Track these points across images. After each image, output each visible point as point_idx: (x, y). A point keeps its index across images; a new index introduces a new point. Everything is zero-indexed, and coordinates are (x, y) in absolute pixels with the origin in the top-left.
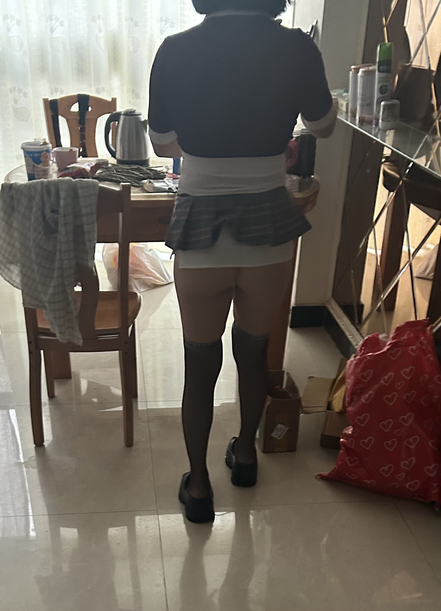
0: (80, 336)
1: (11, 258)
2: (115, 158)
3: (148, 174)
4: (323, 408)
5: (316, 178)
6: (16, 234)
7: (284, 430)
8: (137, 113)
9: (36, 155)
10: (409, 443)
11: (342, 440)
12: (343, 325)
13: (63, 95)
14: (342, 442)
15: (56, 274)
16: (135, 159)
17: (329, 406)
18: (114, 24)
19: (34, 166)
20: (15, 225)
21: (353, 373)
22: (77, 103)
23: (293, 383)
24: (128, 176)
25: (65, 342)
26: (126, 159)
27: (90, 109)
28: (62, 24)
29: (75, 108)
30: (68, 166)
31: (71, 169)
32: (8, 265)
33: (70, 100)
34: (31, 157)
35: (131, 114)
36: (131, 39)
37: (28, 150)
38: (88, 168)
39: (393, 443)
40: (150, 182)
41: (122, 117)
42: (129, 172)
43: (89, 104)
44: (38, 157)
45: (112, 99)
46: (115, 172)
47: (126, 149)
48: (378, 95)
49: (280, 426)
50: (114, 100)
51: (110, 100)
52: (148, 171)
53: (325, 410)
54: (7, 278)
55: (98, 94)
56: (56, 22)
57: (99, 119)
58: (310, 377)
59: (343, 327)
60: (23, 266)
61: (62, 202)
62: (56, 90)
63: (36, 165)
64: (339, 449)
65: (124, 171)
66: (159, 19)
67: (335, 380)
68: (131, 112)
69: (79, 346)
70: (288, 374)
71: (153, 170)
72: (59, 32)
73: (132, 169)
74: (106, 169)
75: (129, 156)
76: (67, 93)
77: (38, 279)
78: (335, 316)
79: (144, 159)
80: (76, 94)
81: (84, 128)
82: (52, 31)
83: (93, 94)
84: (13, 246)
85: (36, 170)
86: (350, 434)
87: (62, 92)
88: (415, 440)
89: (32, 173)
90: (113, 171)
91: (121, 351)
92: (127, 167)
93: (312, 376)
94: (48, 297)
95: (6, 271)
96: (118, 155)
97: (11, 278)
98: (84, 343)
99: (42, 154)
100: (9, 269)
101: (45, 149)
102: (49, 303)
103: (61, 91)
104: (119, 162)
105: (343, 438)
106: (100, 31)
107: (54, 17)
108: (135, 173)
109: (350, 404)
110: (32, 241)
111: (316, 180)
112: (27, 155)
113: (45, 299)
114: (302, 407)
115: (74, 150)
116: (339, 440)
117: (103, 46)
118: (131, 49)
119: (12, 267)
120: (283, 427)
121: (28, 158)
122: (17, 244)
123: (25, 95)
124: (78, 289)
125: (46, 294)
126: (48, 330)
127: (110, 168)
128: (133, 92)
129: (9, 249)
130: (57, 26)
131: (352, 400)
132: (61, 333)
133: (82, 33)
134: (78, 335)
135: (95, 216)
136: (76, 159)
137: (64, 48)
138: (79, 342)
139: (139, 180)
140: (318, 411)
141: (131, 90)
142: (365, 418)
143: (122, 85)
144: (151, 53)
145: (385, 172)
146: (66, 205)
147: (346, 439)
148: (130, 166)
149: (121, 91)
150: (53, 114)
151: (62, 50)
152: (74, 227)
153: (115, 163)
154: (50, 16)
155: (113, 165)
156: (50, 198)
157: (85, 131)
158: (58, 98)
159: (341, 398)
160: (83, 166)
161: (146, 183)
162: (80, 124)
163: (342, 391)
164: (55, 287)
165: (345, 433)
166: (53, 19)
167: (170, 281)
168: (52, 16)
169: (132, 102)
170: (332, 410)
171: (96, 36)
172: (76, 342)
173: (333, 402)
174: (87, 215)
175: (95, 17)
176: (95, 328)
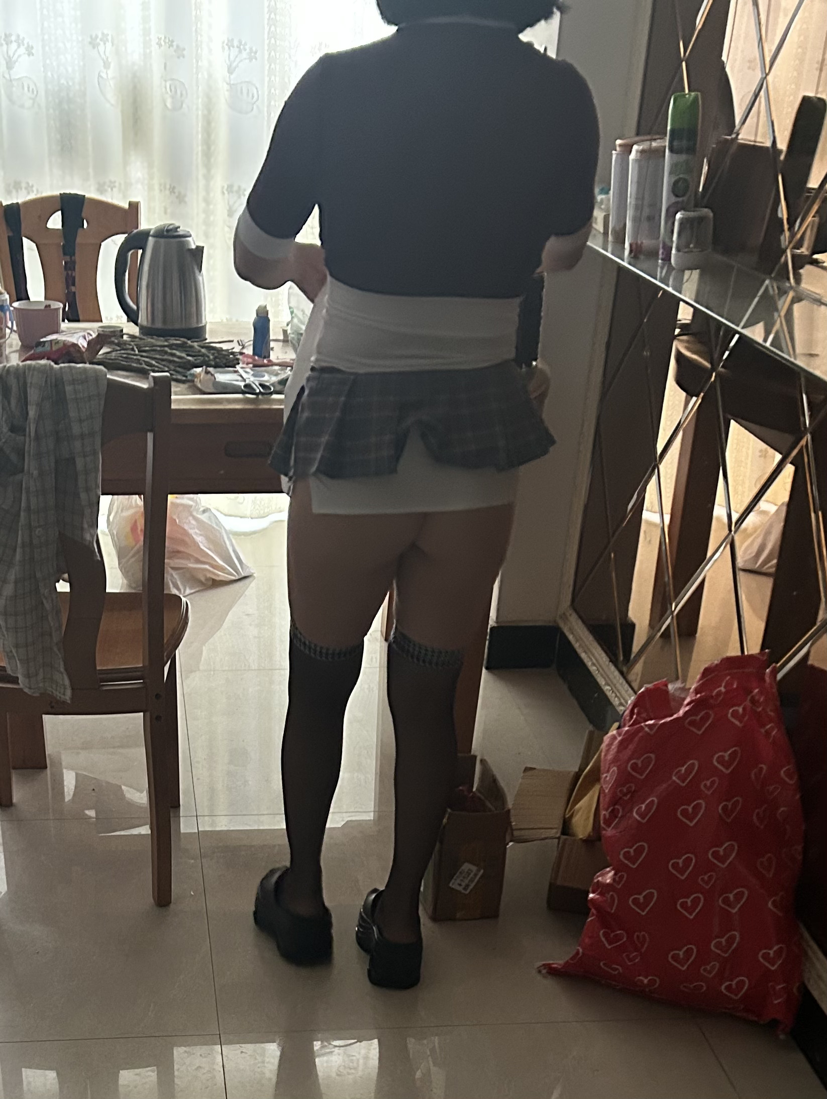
0: (66, 681)
2: (136, 324)
3: (203, 355)
4: (555, 831)
5: (540, 366)
7: (476, 875)
8: (181, 233)
10: (726, 901)
11: (591, 895)
12: (593, 664)
13: (32, 196)
14: (592, 899)
15: (18, 556)
16: (177, 326)
17: (566, 828)
18: (134, 51)
21: (615, 760)
22: (59, 213)
23: (495, 781)
24: (163, 360)
26: (159, 325)
27: (85, 225)
28: (30, 51)
29: (55, 222)
30: (42, 340)
31: (47, 345)
33: (45, 206)
35: (170, 233)
36: (168, 83)
38: (83, 344)
39: (696, 901)
40: (207, 373)
41: (151, 240)
42: (166, 353)
43: (83, 215)
45: (130, 204)
46: (137, 352)
47: (159, 306)
48: (668, 198)
49: (466, 867)
50: (134, 207)
51: (126, 206)
52: (203, 350)
53: (558, 835)
55: (101, 193)
56: (19, 47)
57: (103, 244)
58: (527, 769)
59: (593, 669)
61: (32, 412)
62: (17, 186)
64: (587, 914)
65: (156, 350)
67: (577, 776)
68: (168, 231)
69: (64, 702)
70: (483, 761)
71: (214, 348)
72: (25, 67)
73: (170, 346)
74: (118, 344)
75: (165, 322)
78: (576, 646)
79: (194, 325)
80: (57, 193)
81: (74, 263)
82: (10, 65)
83: (91, 193)
86: (608, 884)
87: (29, 189)
88: (738, 897)
90: (133, 349)
91: (148, 714)
92: (161, 342)
93: (529, 766)
96: (142, 318)
98: (73, 698)
104: (143, 329)
105: (593, 893)
106: (107, 65)
107: (13, 38)
108: (178, 353)
109: (608, 822)
111: (542, 372)
114: (512, 830)
115: (52, 307)
116: (588, 895)
117: (112, 97)
118: (169, 105)
120: (474, 868)
124: (63, 587)
127: (125, 343)
128: (172, 190)
130: (19, 56)
131: (614, 814)
132: (28, 676)
133: (70, 69)
134: (63, 679)
135: (98, 441)
136: (58, 325)
137: (34, 99)
138: (64, 694)
139: (185, 369)
140: (543, 836)
141: (168, 187)
142: (639, 851)
143: (151, 177)
144: (209, 112)
145: (680, 357)
146: (40, 417)
147: (601, 894)
148: (166, 341)
149: (150, 188)
150: (11, 234)
151: (28, 103)
152: (56, 462)
153: (137, 334)
154: (5, 35)
155: (132, 337)
156: (9, 403)
157: (74, 269)
158: (20, 201)
159: (589, 812)
160: (73, 340)
161: (200, 374)
162: (65, 254)
163: (592, 797)
164: (16, 582)
165: (598, 881)
166: (11, 42)
167: (243, 575)
168: (11, 35)
169: (169, 211)
170: (573, 835)
171: (99, 76)
172: (58, 695)
173: (575, 820)
174: (82, 436)
175: (97, 37)
176: (95, 667)
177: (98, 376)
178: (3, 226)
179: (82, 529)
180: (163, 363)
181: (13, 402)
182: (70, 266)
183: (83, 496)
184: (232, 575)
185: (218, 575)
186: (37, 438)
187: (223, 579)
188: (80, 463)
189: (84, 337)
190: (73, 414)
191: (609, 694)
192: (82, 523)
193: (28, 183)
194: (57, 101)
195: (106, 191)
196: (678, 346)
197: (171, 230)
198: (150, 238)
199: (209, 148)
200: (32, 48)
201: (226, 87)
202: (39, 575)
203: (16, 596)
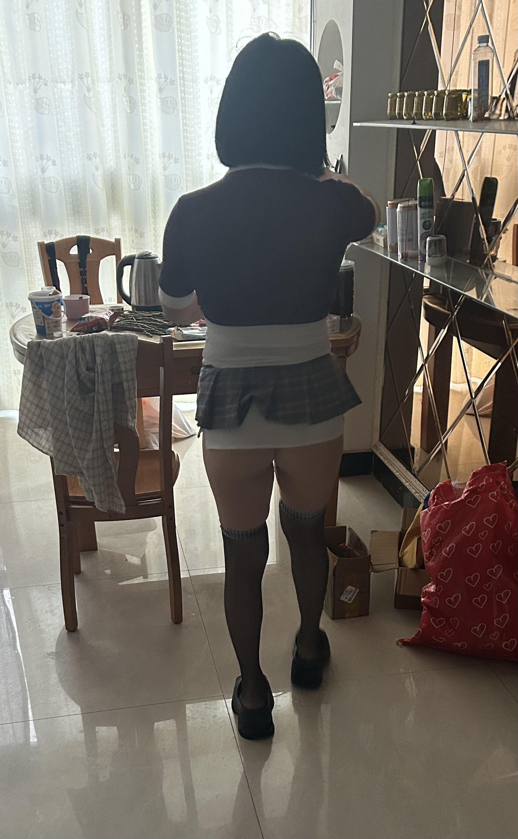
0: (123, 503)
1: (40, 421)
2: (130, 304)
4: (395, 564)
5: (354, 316)
6: (45, 395)
7: (355, 592)
8: (152, 256)
9: (46, 306)
10: (500, 597)
11: (422, 599)
12: (397, 472)
13: (58, 239)
14: (423, 600)
15: (94, 437)
16: (152, 305)
17: (401, 562)
18: (110, 161)
19: (43, 317)
20: (44, 385)
21: (428, 525)
22: (76, 246)
23: (359, 539)
24: (150, 324)
25: (106, 511)
26: (143, 304)
27: (91, 251)
28: (54, 163)
29: (74, 251)
30: (83, 317)
31: (86, 319)
32: (36, 430)
33: (68, 243)
34: (40, 308)
35: (147, 257)
36: (131, 177)
37: (37, 301)
38: (107, 318)
39: (483, 599)
40: (178, 330)
42: (152, 320)
43: (90, 247)
44: (47, 308)
45: (116, 239)
46: (135, 321)
47: (143, 294)
48: (421, 230)
49: (349, 588)
50: (118, 241)
51: (114, 241)
53: (397, 567)
54: (34, 444)
55: (97, 234)
56: (48, 161)
57: (101, 261)
58: (373, 532)
59: (397, 474)
60: (56, 429)
61: (98, 360)
62: (50, 233)
63: (46, 316)
64: (422, 609)
65: (146, 319)
66: (161, 154)
67: (401, 535)
68: (145, 255)
69: (123, 514)
70: (349, 529)
72: (52, 172)
73: (153, 316)
74: (123, 317)
75: (146, 302)
76: (62, 235)
77: (73, 443)
78: (386, 462)
80: (74, 236)
81: (86, 271)
82: (43, 171)
83: (92, 235)
84: (42, 409)
85: (46, 322)
86: (432, 592)
87: (56, 234)
88: (506, 594)
89: (43, 325)
90: (132, 319)
91: (165, 517)
92: (147, 314)
93: (373, 530)
94: (85, 462)
95: (34, 436)
96: (133, 302)
97: (39, 444)
98: (127, 510)
99: (53, 304)
100: (37, 434)
101: (56, 299)
102: (88, 468)
103: (55, 234)
104: (133, 307)
105: (423, 598)
106: (97, 169)
107: (45, 157)
108: (159, 320)
109: (429, 559)
111: (356, 319)
112: (36, 307)
113: (83, 464)
114: (372, 565)
115: (83, 298)
116: (420, 600)
117: (100, 184)
118: (132, 188)
119: (41, 432)
120: (353, 588)
121: (38, 309)
122: (47, 406)
123: (15, 239)
124: (116, 450)
125: (83, 459)
126: (84, 498)
127: (127, 315)
128: (136, 231)
129: (38, 412)
130: (49, 166)
131: (431, 554)
132: (101, 501)
133: (76, 172)
134: (120, 502)
135: (135, 373)
136: (88, 307)
137: (57, 188)
138: (121, 510)
139: (163, 328)
140: (389, 568)
141: (134, 229)
142: (448, 573)
143: (123, 224)
144: (154, 189)
145: (426, 307)
146: (103, 362)
147: (428, 598)
148: (150, 313)
149: (123, 230)
150: (50, 258)
151: (54, 190)
152: (112, 385)
153: (131, 310)
154: (40, 155)
155: (129, 311)
156: (85, 355)
157: (86, 275)
158: (54, 241)
159: (413, 553)
160: (101, 316)
161: (174, 331)
162: (80, 267)
163: (413, 545)
164: (93, 451)
165: (426, 591)
166: (44, 159)
167: (192, 434)
168: (43, 155)
169: (135, 242)
170: (406, 566)
171: (93, 174)
172: (117, 510)
173: (405, 558)
174: (126, 371)
175: (91, 155)
176: (135, 493)
177: (133, 339)
178: (46, 254)
179: (127, 420)
180: (151, 326)
181: (87, 355)
182: (83, 273)
183: (128, 403)
184: (186, 435)
185: (178, 435)
186: (102, 374)
187: (182, 437)
188: (125, 385)
189: (107, 314)
190: (121, 360)
191: (408, 487)
192: (127, 417)
193: (56, 231)
194: (70, 188)
195: (100, 233)
196: (425, 300)
197: (147, 255)
198: (136, 259)
199: (155, 208)
200: (55, 161)
201: (163, 177)
202: (105, 446)
203: (93, 458)
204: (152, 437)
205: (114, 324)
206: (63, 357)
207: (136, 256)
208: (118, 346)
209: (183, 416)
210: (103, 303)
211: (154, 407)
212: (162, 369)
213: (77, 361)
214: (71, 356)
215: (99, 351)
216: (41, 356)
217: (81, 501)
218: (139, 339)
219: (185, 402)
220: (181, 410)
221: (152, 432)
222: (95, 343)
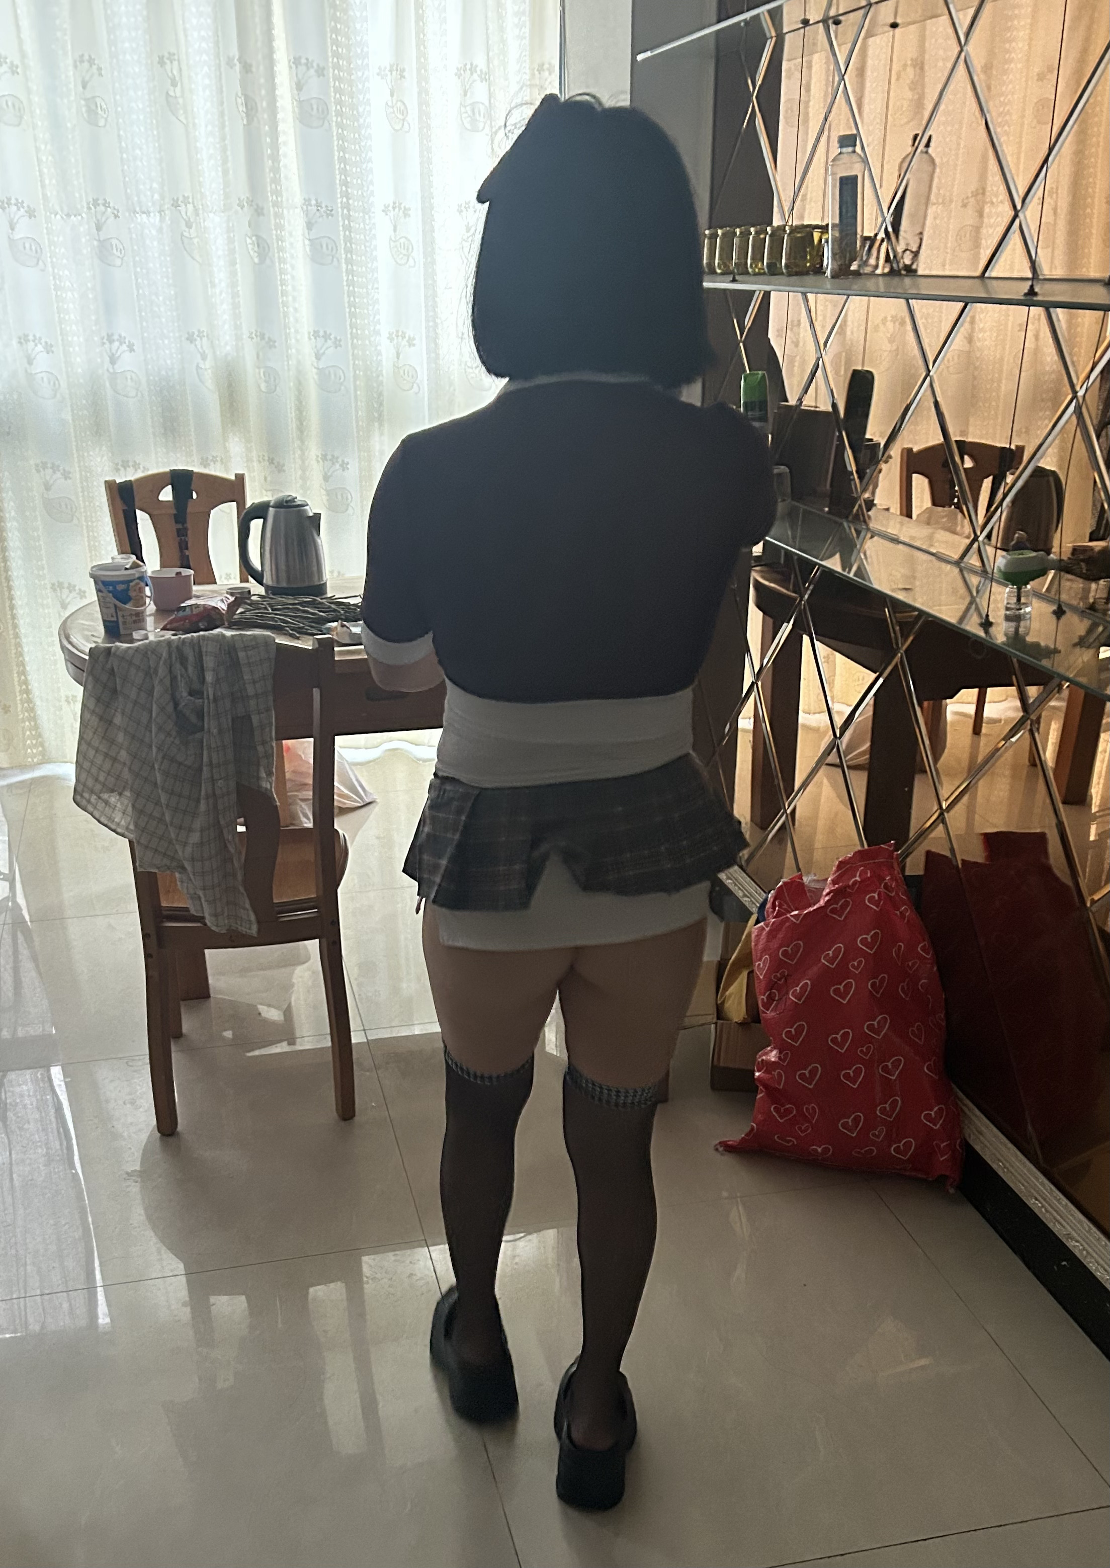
0: (253, 917)
1: (111, 781)
2: (261, 583)
3: (334, 611)
4: (711, 1017)
6: (120, 738)
8: (299, 503)
9: (120, 587)
10: (886, 1070)
13: (140, 474)
14: (759, 1075)
15: (203, 806)
16: (302, 584)
17: (721, 1013)
18: (226, 345)
19: (115, 606)
20: (118, 720)
21: (764, 951)
22: (170, 487)
24: (296, 617)
25: (224, 931)
26: (284, 584)
27: (195, 496)
28: (131, 348)
29: (166, 494)
30: (183, 605)
31: (187, 609)
32: (105, 796)
33: (156, 482)
34: (109, 592)
35: (289, 504)
36: (262, 371)
37: (103, 579)
38: (223, 607)
39: (858, 1072)
40: (343, 626)
41: (271, 511)
42: (298, 610)
43: (192, 488)
44: (123, 591)
45: (236, 475)
46: (270, 611)
47: (283, 567)
50: (240, 478)
51: (233, 478)
52: (333, 606)
53: (715, 1020)
54: (103, 819)
55: (205, 467)
56: (121, 344)
57: (212, 512)
60: (137, 795)
61: (209, 677)
62: (125, 465)
63: (119, 604)
64: (756, 1091)
65: (288, 608)
66: (312, 333)
67: (721, 963)
68: (287, 502)
69: (251, 935)
71: (342, 603)
72: (127, 362)
73: (301, 604)
74: (249, 604)
75: (288, 580)
76: (145, 469)
77: (168, 818)
79: (317, 583)
80: (164, 470)
81: (186, 529)
82: (113, 360)
83: (197, 469)
84: (115, 760)
85: (120, 613)
86: (774, 1062)
87: (136, 466)
88: (896, 1064)
89: (114, 619)
90: (266, 608)
91: (324, 940)
92: (290, 600)
94: (189, 849)
95: (101, 805)
96: (267, 579)
97: (111, 819)
98: (259, 931)
99: (131, 584)
100: (107, 803)
101: (137, 576)
102: (193, 860)
103: (134, 466)
104: (267, 588)
105: (759, 1071)
106: (204, 357)
107: (116, 337)
108: (310, 610)
109: (767, 1006)
110: (154, 749)
112: (102, 588)
113: (184, 853)
115: (183, 574)
116: (754, 1075)
117: (210, 383)
118: (263, 389)
119: (113, 798)
121: (105, 594)
122: (123, 755)
123: (66, 475)
124: (241, 829)
125: (185, 844)
126: (186, 909)
127: (257, 603)
128: (271, 461)
129: (107, 765)
130: (122, 352)
131: (771, 998)
132: (216, 915)
133: (169, 362)
134: (248, 916)
135: (271, 698)
136: (190, 590)
137: (137, 390)
138: (250, 929)
139: (318, 623)
140: (701, 1022)
141: (266, 458)
142: (799, 1030)
143: (249, 450)
144: (300, 392)
146: (218, 681)
147: (766, 1072)
148: (295, 599)
149: (249, 460)
150: (126, 508)
151: (133, 393)
152: (233, 720)
153: (263, 593)
154: (108, 335)
155: (260, 596)
156: (186, 669)
157: (187, 535)
158: (132, 479)
159: (741, 996)
160: (212, 603)
161: (336, 628)
162: (177, 522)
163: (741, 984)
164: (202, 831)
165: (763, 1060)
166: (114, 341)
167: (368, 801)
168: (112, 335)
169: (269, 479)
170: (728, 1019)
171: (198, 366)
172: (244, 930)
173: (727, 1005)
174: (257, 695)
175: (193, 333)
176: (272, 899)
177: (268, 642)
178: (118, 500)
179: (258, 778)
180: (297, 619)
181: (190, 669)
182: (182, 533)
183: (260, 749)
184: (358, 802)
185: (345, 804)
186: (215, 700)
187: (352, 807)
188: (255, 719)
189: (222, 601)
190: (247, 676)
191: (731, 887)
192: (258, 771)
193: (135, 462)
194: (158, 389)
195: (209, 465)
196: (755, 575)
197: (290, 501)
198: (271, 509)
199: (302, 424)
200: (133, 345)
201: (315, 371)
202: (222, 822)
203: (202, 843)
204: (301, 806)
205: (236, 617)
206: (149, 673)
207: (271, 504)
208: (241, 654)
209: (352, 770)
210: (215, 583)
211: (303, 756)
212: (316, 693)
213: (173, 679)
214: (162, 671)
215: (209, 662)
216: (112, 672)
217: (181, 915)
218: (277, 641)
219: (356, 748)
220: (350, 761)
221: (301, 797)
222: (204, 649)
